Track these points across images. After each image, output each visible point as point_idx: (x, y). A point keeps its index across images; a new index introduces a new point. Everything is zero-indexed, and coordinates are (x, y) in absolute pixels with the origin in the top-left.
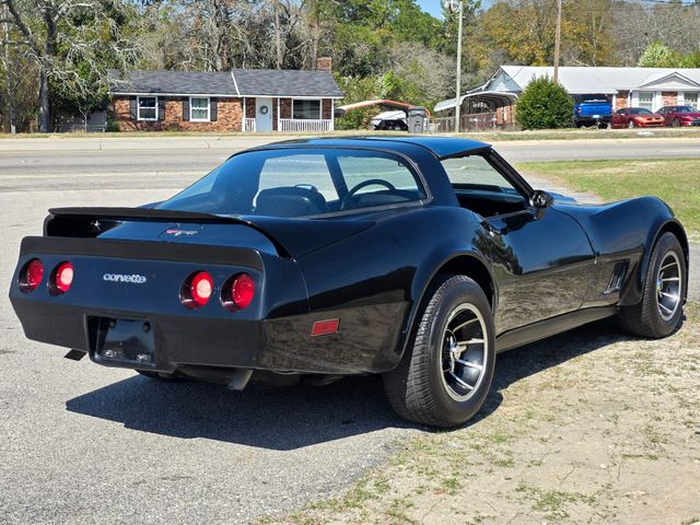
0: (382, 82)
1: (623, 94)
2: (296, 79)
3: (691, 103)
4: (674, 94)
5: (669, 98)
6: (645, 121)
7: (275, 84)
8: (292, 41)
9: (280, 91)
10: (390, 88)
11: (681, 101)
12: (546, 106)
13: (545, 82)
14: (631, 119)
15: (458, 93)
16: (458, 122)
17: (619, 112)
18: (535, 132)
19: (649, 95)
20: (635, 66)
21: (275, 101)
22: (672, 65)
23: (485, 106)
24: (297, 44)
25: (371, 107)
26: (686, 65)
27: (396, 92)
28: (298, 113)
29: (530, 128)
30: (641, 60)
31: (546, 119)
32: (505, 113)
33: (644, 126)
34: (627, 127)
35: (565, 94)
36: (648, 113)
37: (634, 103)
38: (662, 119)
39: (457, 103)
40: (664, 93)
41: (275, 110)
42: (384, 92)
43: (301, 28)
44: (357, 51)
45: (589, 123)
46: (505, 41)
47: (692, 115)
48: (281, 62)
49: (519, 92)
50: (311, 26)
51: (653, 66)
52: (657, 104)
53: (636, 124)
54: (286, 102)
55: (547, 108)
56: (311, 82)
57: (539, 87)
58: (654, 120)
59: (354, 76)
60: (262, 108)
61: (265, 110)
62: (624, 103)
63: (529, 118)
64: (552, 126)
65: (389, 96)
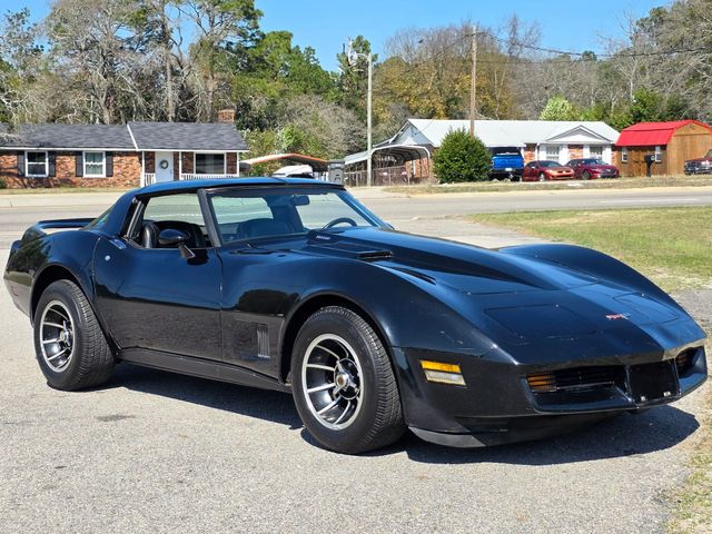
0: (282, 134)
1: (531, 147)
2: (198, 132)
3: (597, 156)
4: (580, 147)
5: (575, 152)
6: (555, 173)
7: (176, 137)
8: (186, 93)
9: (182, 144)
10: (291, 141)
11: (586, 154)
12: (463, 159)
13: (462, 134)
14: (542, 172)
15: (369, 146)
16: (369, 177)
17: (528, 165)
18: (454, 185)
19: (556, 148)
20: (537, 119)
21: (176, 155)
22: (574, 119)
23: (393, 159)
24: (191, 95)
25: (272, 161)
26: (587, 118)
27: (297, 145)
28: (201, 168)
29: (448, 181)
30: (543, 113)
31: (464, 172)
32: (413, 166)
33: (555, 178)
34: (538, 180)
35: (482, 147)
36: (557, 166)
37: (541, 156)
38: (572, 172)
39: (366, 156)
40: (571, 146)
41: (176, 164)
42: (284, 146)
43: (196, 80)
44: (254, 104)
45: (502, 176)
46: (405, 95)
47: (600, 167)
48: (174, 115)
49: (430, 146)
50: (206, 78)
51: (555, 119)
52: (564, 157)
53: (547, 177)
54: (188, 156)
55: (465, 161)
56: (214, 135)
57: (456, 140)
58: (564, 173)
59: (252, 129)
60: (162, 163)
61: (165, 165)
62: (531, 156)
63: (447, 171)
64: (471, 178)
65: (289, 149)
